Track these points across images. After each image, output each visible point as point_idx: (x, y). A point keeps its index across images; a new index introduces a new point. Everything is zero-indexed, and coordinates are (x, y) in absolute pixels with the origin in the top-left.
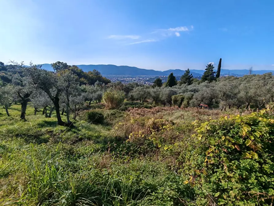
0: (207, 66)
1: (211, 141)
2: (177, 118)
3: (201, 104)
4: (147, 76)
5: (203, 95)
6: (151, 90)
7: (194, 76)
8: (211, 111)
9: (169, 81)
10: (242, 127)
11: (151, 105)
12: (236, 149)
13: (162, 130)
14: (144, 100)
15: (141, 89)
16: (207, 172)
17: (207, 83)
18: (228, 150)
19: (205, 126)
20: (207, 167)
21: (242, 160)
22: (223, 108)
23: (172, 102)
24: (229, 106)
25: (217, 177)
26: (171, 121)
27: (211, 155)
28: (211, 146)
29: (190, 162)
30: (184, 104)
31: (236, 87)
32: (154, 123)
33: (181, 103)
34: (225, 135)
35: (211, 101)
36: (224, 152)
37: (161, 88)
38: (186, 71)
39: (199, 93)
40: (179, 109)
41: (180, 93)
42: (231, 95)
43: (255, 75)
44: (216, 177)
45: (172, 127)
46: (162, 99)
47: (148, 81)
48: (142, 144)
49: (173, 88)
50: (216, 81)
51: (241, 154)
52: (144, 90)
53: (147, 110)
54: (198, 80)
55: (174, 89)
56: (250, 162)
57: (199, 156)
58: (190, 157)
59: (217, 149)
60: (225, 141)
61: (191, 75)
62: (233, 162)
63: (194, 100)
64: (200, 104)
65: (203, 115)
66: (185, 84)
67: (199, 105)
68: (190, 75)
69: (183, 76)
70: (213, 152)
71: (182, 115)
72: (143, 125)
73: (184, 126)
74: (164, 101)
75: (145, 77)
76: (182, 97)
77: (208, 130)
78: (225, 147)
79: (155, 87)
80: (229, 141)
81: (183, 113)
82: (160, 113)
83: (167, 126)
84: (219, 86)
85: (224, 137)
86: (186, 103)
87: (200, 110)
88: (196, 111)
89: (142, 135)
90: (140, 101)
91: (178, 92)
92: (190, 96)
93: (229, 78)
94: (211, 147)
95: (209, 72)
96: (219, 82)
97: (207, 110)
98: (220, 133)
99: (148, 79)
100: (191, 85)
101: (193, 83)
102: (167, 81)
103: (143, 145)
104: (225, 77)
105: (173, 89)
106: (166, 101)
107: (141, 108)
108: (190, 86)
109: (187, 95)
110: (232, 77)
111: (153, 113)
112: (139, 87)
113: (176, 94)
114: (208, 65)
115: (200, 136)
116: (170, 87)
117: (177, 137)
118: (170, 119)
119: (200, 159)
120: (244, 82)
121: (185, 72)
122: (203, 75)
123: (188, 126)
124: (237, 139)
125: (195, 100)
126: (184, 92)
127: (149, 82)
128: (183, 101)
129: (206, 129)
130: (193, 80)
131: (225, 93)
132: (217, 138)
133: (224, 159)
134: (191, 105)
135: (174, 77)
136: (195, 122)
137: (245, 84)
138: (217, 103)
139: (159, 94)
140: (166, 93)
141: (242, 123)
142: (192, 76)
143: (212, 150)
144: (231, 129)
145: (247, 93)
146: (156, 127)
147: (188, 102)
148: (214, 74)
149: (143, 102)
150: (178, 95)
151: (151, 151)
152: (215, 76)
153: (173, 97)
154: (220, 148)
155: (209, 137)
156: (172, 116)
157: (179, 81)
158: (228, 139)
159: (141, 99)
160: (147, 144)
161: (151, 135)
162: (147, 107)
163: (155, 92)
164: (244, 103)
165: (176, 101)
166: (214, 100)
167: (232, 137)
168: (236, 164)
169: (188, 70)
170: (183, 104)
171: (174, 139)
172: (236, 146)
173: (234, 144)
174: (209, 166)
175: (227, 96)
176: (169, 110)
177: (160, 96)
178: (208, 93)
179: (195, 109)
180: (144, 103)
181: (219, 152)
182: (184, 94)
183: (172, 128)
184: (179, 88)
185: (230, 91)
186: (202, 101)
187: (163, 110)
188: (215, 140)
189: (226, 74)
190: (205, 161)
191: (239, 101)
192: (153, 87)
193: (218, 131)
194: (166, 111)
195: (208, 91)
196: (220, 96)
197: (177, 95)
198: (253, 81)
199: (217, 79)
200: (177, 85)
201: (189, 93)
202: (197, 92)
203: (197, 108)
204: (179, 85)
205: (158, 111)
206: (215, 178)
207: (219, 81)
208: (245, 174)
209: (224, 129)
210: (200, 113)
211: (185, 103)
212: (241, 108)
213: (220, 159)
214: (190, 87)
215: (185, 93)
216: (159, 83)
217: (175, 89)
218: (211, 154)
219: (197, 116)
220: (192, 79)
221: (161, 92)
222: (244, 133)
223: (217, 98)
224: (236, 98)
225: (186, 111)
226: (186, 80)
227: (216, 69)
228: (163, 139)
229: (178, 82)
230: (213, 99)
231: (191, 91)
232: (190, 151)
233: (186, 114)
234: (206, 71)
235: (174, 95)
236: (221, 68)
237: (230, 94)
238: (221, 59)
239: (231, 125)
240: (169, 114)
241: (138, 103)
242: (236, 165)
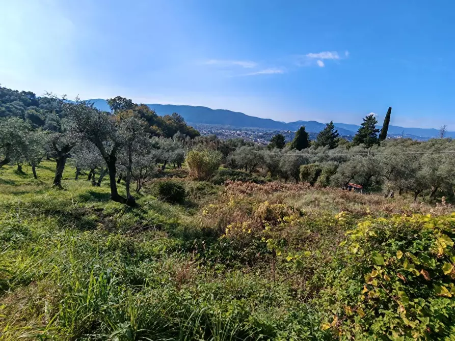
0: (366, 119)
1: (375, 258)
2: (307, 204)
3: (351, 183)
4: (260, 129)
5: (355, 167)
6: (266, 153)
7: (341, 134)
8: (367, 197)
9: (297, 140)
10: (436, 238)
11: (264, 177)
12: (421, 276)
13: (282, 224)
14: (253, 168)
15: (250, 150)
16: (364, 313)
17: (363, 147)
18: (406, 277)
19: (366, 229)
20: (365, 302)
21: (433, 298)
22: (389, 192)
23: (301, 177)
24: (399, 190)
26: (297, 209)
28: (374, 266)
30: (321, 181)
31: (415, 158)
32: (269, 211)
33: (315, 180)
34: (401, 248)
35: (368, 180)
36: (400, 280)
37: (283, 150)
38: (328, 125)
39: (348, 163)
40: (312, 188)
41: (314, 162)
42: (405, 172)
43: (450, 140)
45: (299, 220)
46: (284, 169)
47: (261, 137)
48: (247, 245)
49: (302, 152)
50: (379, 145)
51: (431, 287)
52: (255, 151)
53: (256, 187)
54: (348, 142)
58: (334, 281)
59: (386, 273)
60: (401, 260)
61: (336, 132)
62: (416, 300)
63: (338, 175)
64: (348, 183)
65: (352, 203)
66: (324, 146)
67: (346, 185)
68: (334, 132)
69: (322, 134)
71: (316, 199)
72: (250, 212)
73: (320, 221)
74: (286, 172)
75: (257, 130)
76: (317, 168)
77: (370, 237)
78: (403, 271)
79: (273, 148)
81: (318, 196)
82: (279, 193)
83: (291, 217)
84: (383, 154)
85: (401, 252)
86: (325, 179)
87: (347, 193)
88: (341, 194)
89: (247, 230)
90: (246, 170)
91: (311, 160)
92: (332, 168)
93: (403, 142)
94: (376, 269)
95: (368, 129)
96: (384, 148)
97: (359, 194)
98: (393, 244)
99: (261, 134)
100: (335, 149)
101: (337, 146)
102: (294, 140)
103: (249, 247)
104: (396, 140)
105: (303, 155)
106: (289, 173)
107: (246, 182)
108: (332, 151)
109: (326, 166)
110: (408, 140)
111: (267, 192)
112: (246, 147)
113: (308, 163)
114: (367, 117)
115: (355, 247)
116: (297, 151)
117: (308, 238)
118: (296, 205)
120: (430, 151)
121: (326, 127)
122: (357, 133)
123: (327, 221)
125: (340, 175)
126: (321, 160)
127: (263, 139)
128: (319, 175)
129: (368, 234)
130: (338, 141)
131: (393, 168)
132: (388, 254)
133: (400, 293)
134: (333, 183)
135: (306, 134)
136: (340, 214)
137: (432, 154)
138: (378, 183)
139: (279, 161)
140: (290, 159)
141: (436, 231)
142: (338, 134)
143: (377, 275)
144: (415, 239)
145: (433, 171)
146: (270, 216)
147: (328, 178)
148: (377, 133)
149: (251, 172)
150: (311, 165)
151: (262, 259)
152: (378, 137)
153: (302, 168)
154: (392, 273)
155: (371, 249)
156: (300, 200)
157: (313, 141)
158: (408, 258)
159: (248, 166)
160: (256, 246)
161: (263, 231)
162: (256, 182)
163: (271, 157)
164: (426, 187)
165: (306, 175)
166: (373, 178)
168: (423, 305)
169: (332, 123)
170: (319, 180)
171: (301, 242)
172: (422, 273)
174: (370, 302)
175: (397, 173)
176: (294, 189)
177: (280, 165)
178: (363, 165)
179: (340, 192)
180: (252, 173)
181: (389, 279)
182: (322, 164)
183: (300, 222)
184: (312, 153)
185: (404, 165)
186: (353, 178)
187: (284, 189)
188: (383, 256)
189: (396, 135)
190: (364, 292)
191: (420, 184)
192: (269, 148)
193: (389, 241)
194: (288, 190)
195: (364, 162)
196: (385, 171)
197: (309, 165)
198: (447, 151)
199: (381, 142)
200: (311, 147)
201: (330, 162)
202: (345, 161)
203: (343, 189)
204: (313, 147)
205: (276, 190)
207: (384, 145)
208: (438, 326)
209: (401, 239)
210: (347, 198)
211: (321, 178)
212: (421, 196)
213: (391, 292)
214: (332, 153)
215: (324, 163)
216: (279, 142)
217: (307, 154)
218: (374, 281)
219: (342, 203)
220: (336, 139)
221: (282, 159)
222: (440, 249)
223: (379, 174)
224: (413, 177)
225: (324, 193)
226: (326, 141)
227: (380, 125)
228: (284, 239)
229: (312, 142)
230: (371, 176)
231: (334, 159)
232: (335, 270)
233: (323, 198)
234: (362, 126)
235: (304, 164)
236: (390, 124)
237: (403, 169)
238: (390, 109)
239: (414, 232)
240: (294, 196)
241: (242, 173)
242: (422, 307)
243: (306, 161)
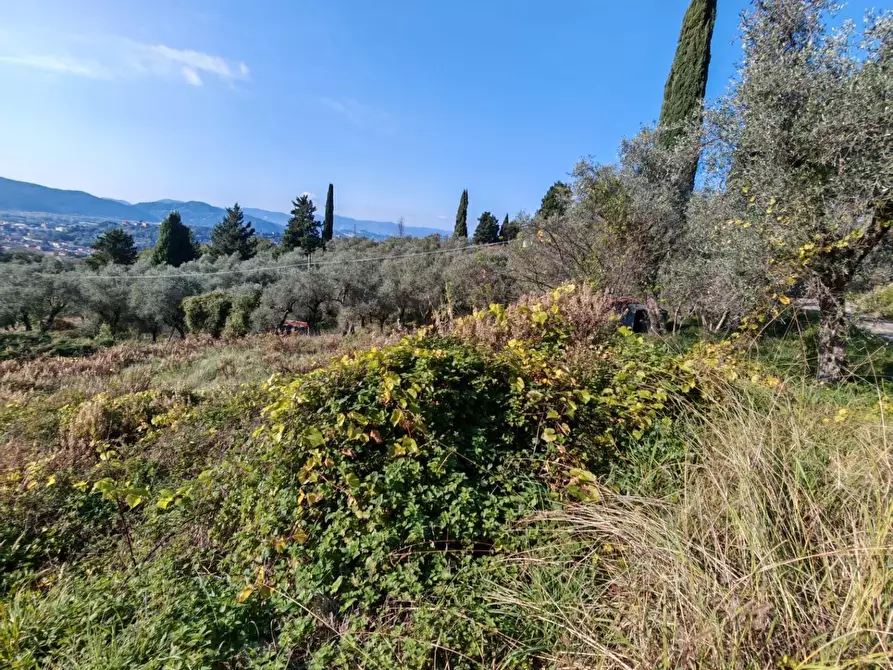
0: (297, 202)
1: (310, 437)
2: (210, 377)
3: (289, 321)
4: (55, 216)
5: (290, 291)
6: (85, 278)
7: (260, 232)
8: (316, 340)
9: (165, 243)
10: (383, 380)
11: (92, 338)
12: (372, 440)
13: (150, 435)
14: (50, 321)
15: (29, 273)
16: (306, 533)
17: (301, 254)
18: (354, 449)
19: (293, 394)
20: (305, 516)
21: (387, 465)
22: (347, 327)
23: (188, 323)
24: (360, 322)
25: (335, 534)
26: (184, 394)
27: (314, 477)
28: (310, 452)
29: (256, 522)
30: (232, 326)
31: (373, 268)
32: (108, 414)
33: (221, 324)
34: (344, 409)
35: (315, 310)
36: (347, 458)
37: (134, 268)
38: (229, 210)
39: (278, 285)
40: (217, 343)
41: (214, 288)
42: (363, 290)
43: (409, 239)
44: (332, 535)
45: (189, 415)
46: (144, 312)
47: (64, 237)
48: (52, 517)
49: (184, 269)
50: (324, 249)
51: (384, 451)
52: (45, 276)
53: (68, 365)
54: (273, 245)
55: (189, 271)
56: (403, 464)
57: (282, 490)
58: (256, 504)
59: (328, 455)
60: (345, 427)
61: (249, 225)
62: (368, 478)
63: (264, 309)
64: (283, 322)
65: (295, 355)
66: (230, 254)
67: (281, 325)
68: (244, 225)
69: (221, 231)
70: (317, 468)
71: (228, 363)
72: (51, 433)
73: (233, 402)
74: (151, 317)
75: (47, 219)
76: (221, 300)
77: (300, 406)
78: (349, 442)
79: (105, 262)
80: (357, 424)
81: (229, 356)
82: (138, 368)
83: (171, 413)
84: (332, 264)
85: (342, 415)
86: (240, 321)
87: (285, 340)
88: (271, 344)
89: (44, 480)
90: (29, 328)
91: (205, 286)
92: (251, 296)
93: (356, 243)
94: (312, 455)
95: (303, 221)
96: (331, 254)
97: (305, 338)
98: (333, 406)
99: (60, 229)
100: (251, 259)
101: (255, 253)
102: (158, 243)
103: (57, 519)
104: (346, 240)
105: (184, 275)
106: (158, 318)
107: (33, 358)
108: (246, 263)
109: (239, 293)
110: (362, 243)
111: (104, 372)
112: (13, 265)
113: (200, 292)
114: (298, 200)
115: (277, 431)
116: (170, 268)
117: (211, 445)
118: (178, 386)
119: (283, 501)
120: (390, 256)
121: (227, 215)
122: (287, 228)
123: (247, 400)
124: (374, 413)
125: (266, 308)
126: (228, 283)
127: (71, 244)
128: (228, 314)
129: (296, 401)
130: (255, 244)
131: (348, 286)
132: (325, 425)
133: (348, 477)
134: (257, 325)
135: (186, 230)
136: (269, 381)
137: (392, 260)
138: (332, 313)
139: (125, 293)
140: (156, 287)
141: (383, 369)
142: (253, 230)
143: (314, 464)
144: (360, 388)
145: (397, 285)
146: (117, 428)
147: (246, 318)
148: (318, 229)
149: (44, 329)
150: (208, 294)
151: (103, 531)
152: (320, 236)
153: (188, 303)
154: (335, 452)
155: (304, 425)
156: (193, 372)
157: (205, 245)
158: (352, 420)
159: (30, 316)
160: (79, 509)
161: (98, 466)
162: (66, 352)
163: (103, 287)
164: (392, 310)
165: (199, 317)
166: (322, 306)
167: (363, 411)
168: (376, 479)
169: (237, 208)
170: (228, 323)
171: (198, 453)
172: (372, 435)
173: (367, 430)
174: (312, 512)
175: (354, 294)
176: (177, 352)
177: (132, 303)
178: (303, 286)
179: (271, 340)
180: (50, 333)
181: (332, 463)
182: (230, 291)
183: (191, 417)
184: (207, 271)
185: (361, 279)
186: (290, 311)
187: (151, 356)
188: (320, 430)
189: (347, 232)
190: (300, 500)
191: (383, 307)
192: (94, 265)
193: (329, 403)
194: (162, 357)
195: (303, 280)
196: (337, 293)
197: (203, 296)
198: (407, 255)
199: (327, 244)
200: (201, 259)
201: (246, 286)
202: (272, 282)
203: (277, 334)
204: (208, 259)
205: (129, 362)
206: (328, 539)
207: (332, 249)
208: (394, 499)
209: (342, 394)
210: (286, 349)
211: (234, 320)
212: (388, 324)
213: (338, 481)
214: (247, 268)
215: (234, 288)
216: (120, 248)
217: (194, 274)
218: (313, 475)
219: (277, 359)
220: (251, 239)
221: (133, 287)
222: (387, 394)
223: (330, 299)
224: (375, 297)
225: (242, 348)
226: (232, 243)
227: (320, 214)
228: (155, 465)
229: (203, 247)
230: (318, 303)
231: (254, 279)
232: (254, 485)
233: (242, 357)
234: (293, 216)
235: (191, 294)
236: (335, 213)
237: (360, 286)
238: (331, 187)
239: (359, 378)
240: (177, 367)
241: (14, 337)
242: (376, 484)
243: (195, 287)
